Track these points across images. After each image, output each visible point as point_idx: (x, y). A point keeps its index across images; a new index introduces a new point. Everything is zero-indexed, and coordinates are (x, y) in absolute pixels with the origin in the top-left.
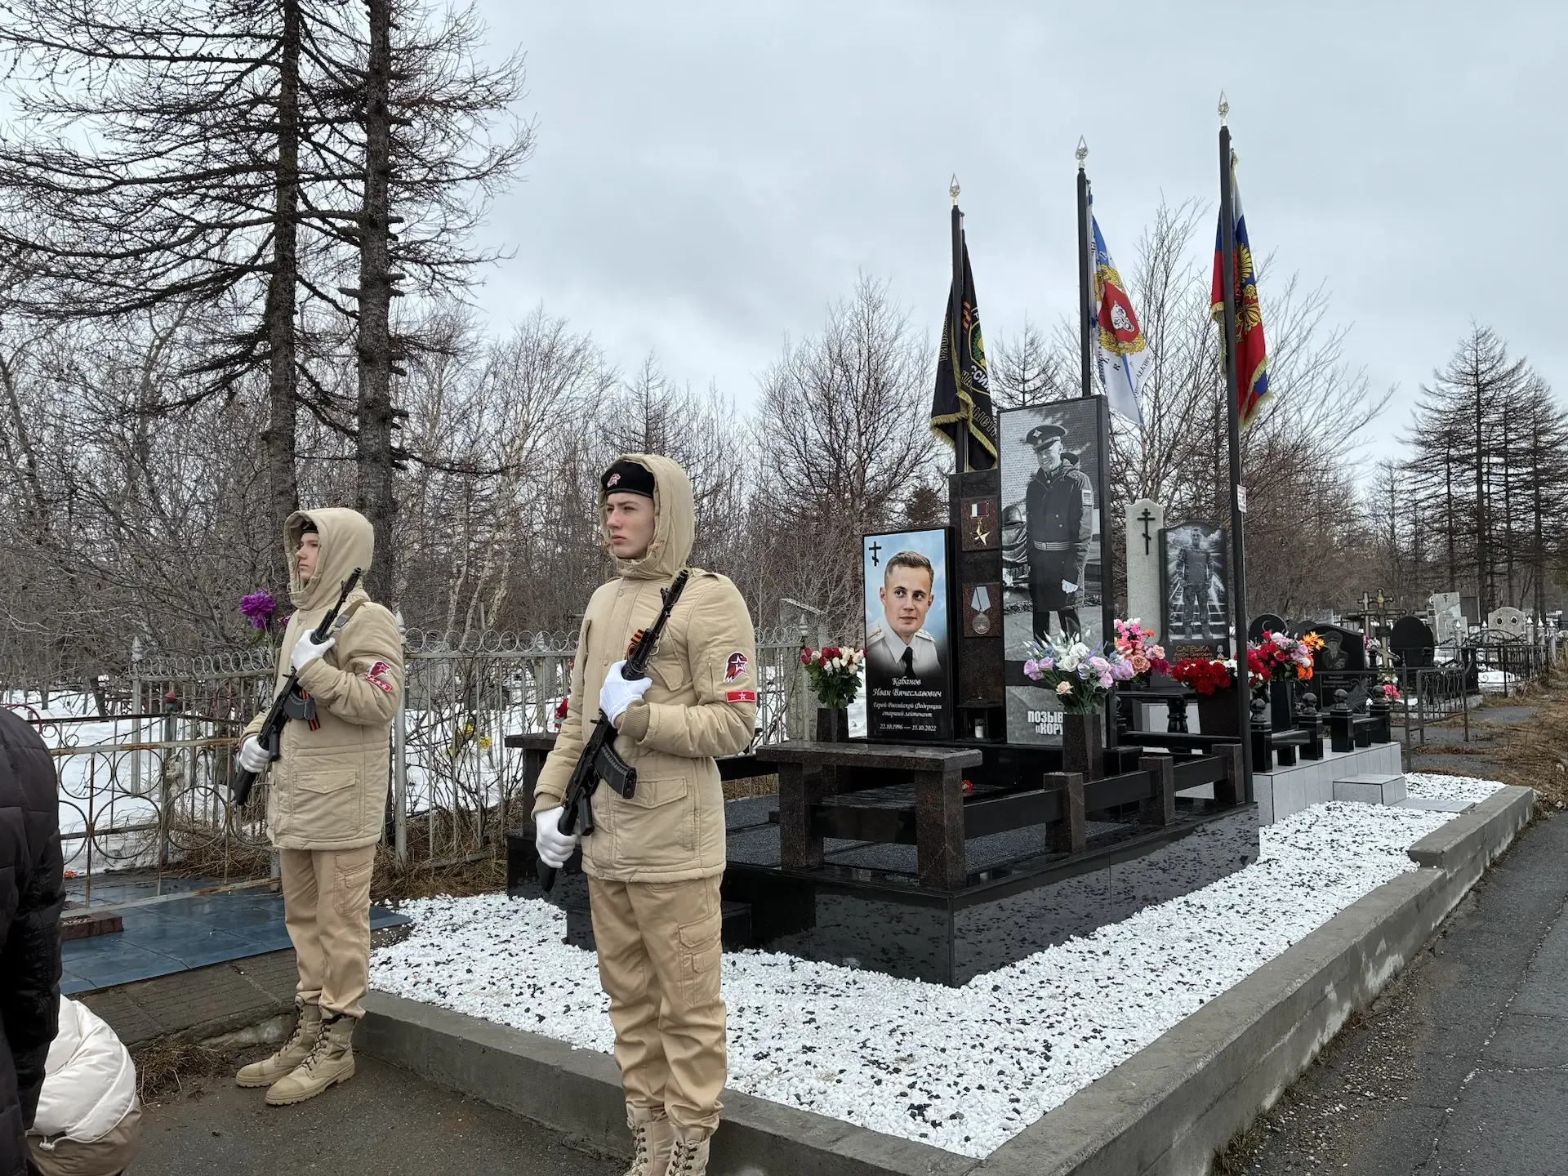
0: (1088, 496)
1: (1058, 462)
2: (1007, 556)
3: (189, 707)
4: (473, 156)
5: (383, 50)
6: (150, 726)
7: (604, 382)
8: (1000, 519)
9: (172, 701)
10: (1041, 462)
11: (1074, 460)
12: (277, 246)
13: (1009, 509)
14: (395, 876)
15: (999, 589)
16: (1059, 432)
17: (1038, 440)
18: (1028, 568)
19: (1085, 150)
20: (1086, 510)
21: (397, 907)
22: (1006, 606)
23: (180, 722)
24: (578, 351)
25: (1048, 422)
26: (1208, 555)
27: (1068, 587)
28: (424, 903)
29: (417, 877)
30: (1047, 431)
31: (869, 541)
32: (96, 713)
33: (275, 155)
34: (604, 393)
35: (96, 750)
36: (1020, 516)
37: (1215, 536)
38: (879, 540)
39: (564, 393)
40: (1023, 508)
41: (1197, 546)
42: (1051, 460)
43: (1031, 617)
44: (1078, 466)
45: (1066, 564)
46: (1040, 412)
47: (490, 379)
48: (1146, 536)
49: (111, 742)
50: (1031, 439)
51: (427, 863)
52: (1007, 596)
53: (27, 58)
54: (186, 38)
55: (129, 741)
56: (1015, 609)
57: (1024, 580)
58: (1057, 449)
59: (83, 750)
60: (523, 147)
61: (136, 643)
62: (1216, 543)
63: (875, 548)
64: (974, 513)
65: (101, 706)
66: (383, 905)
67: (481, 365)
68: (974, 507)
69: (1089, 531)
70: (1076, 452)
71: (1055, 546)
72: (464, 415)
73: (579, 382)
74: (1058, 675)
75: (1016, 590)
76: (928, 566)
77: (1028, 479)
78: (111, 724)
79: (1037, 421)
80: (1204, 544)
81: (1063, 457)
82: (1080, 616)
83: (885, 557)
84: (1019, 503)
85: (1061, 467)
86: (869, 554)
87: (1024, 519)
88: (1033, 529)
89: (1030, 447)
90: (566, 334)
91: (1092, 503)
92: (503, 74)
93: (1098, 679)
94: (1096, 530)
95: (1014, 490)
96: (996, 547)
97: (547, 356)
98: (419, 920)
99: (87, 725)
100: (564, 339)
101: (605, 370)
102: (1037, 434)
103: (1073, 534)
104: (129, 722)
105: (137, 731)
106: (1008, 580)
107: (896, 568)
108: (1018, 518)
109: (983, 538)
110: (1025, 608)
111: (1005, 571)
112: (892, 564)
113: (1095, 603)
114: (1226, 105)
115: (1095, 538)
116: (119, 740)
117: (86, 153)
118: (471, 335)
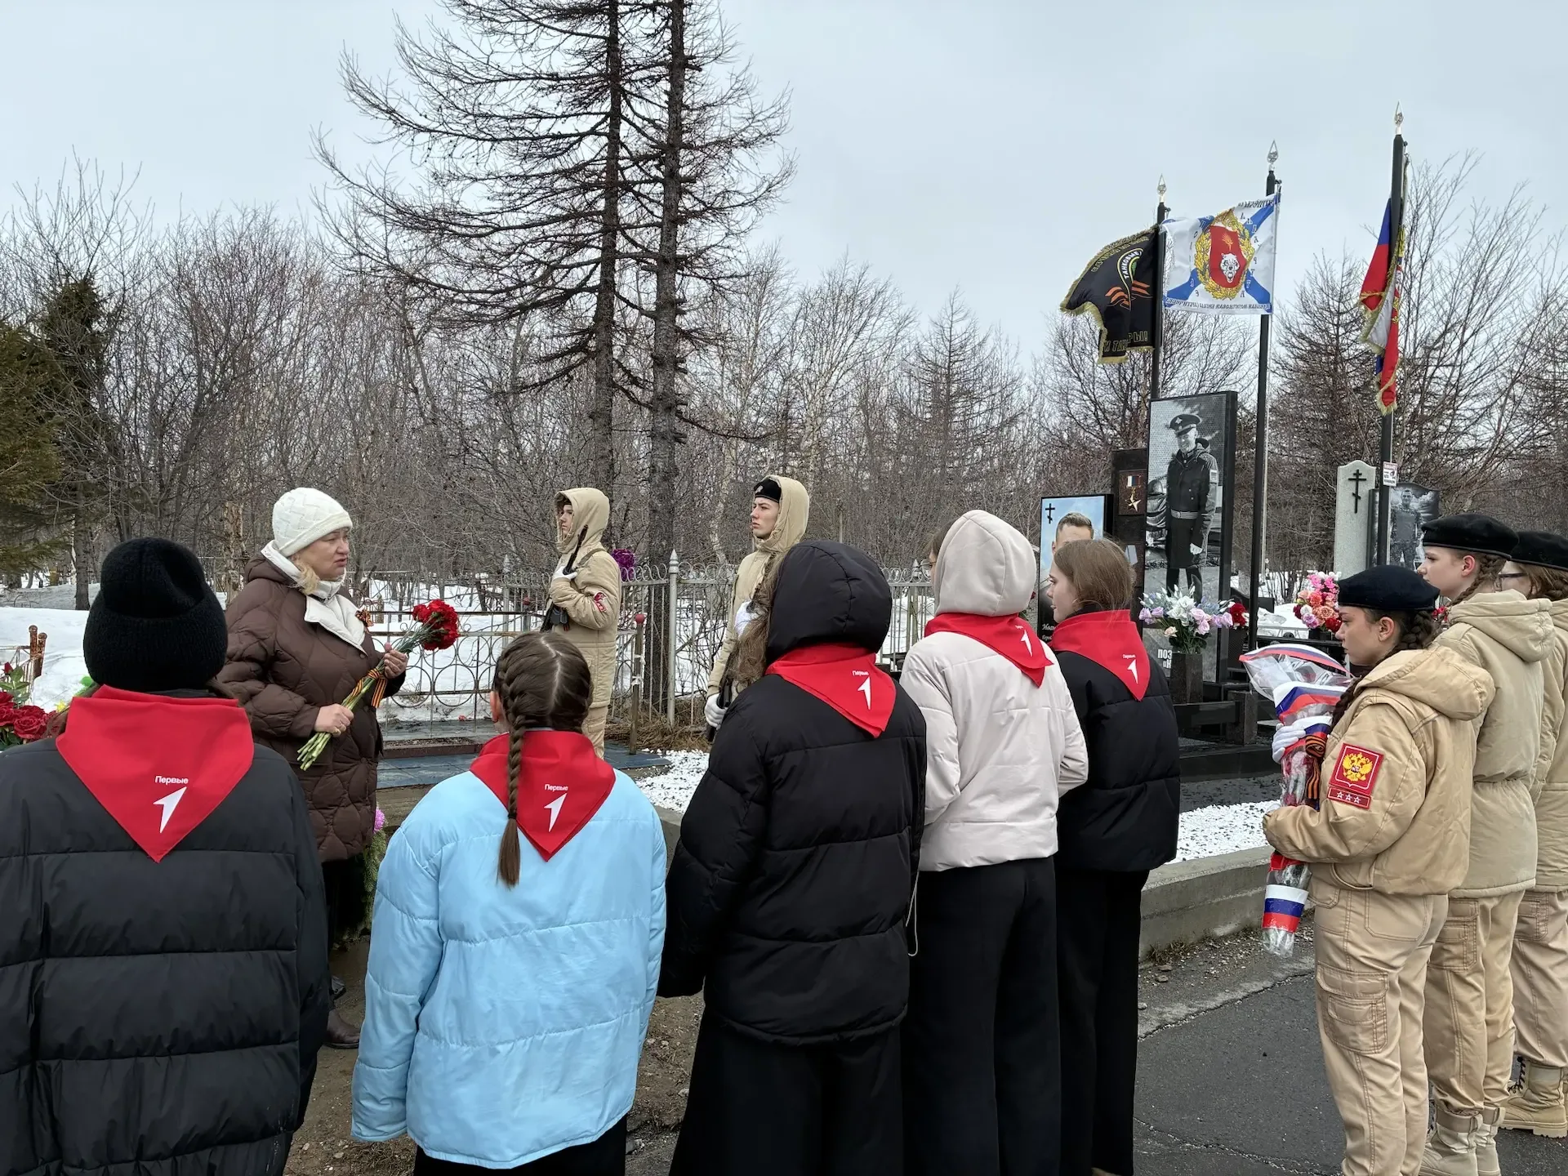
0: (1214, 475)
1: (1193, 446)
2: (1150, 521)
3: (539, 608)
4: (747, 185)
5: (676, 128)
6: (514, 620)
7: (903, 322)
8: (1147, 492)
9: (527, 604)
10: (1180, 444)
11: (1205, 444)
12: (602, 273)
13: (1155, 482)
14: (666, 734)
15: (1142, 548)
16: (1196, 421)
17: (1179, 426)
18: (1165, 532)
19: (1276, 154)
20: (1212, 487)
21: (665, 754)
22: (1147, 562)
23: (533, 619)
24: (879, 293)
25: (1187, 412)
26: (1418, 515)
27: (1195, 550)
28: (683, 753)
29: (680, 737)
30: (1187, 420)
31: (1046, 503)
32: (479, 609)
33: (601, 205)
34: (901, 333)
35: (480, 634)
36: (1162, 488)
37: (1428, 497)
38: (1054, 502)
39: (865, 334)
40: (1164, 482)
41: (1407, 506)
42: (1188, 443)
43: (1165, 572)
44: (1208, 449)
45: (1193, 531)
46: (1181, 403)
47: (801, 321)
48: (1356, 496)
49: (489, 630)
50: (1173, 425)
51: (689, 728)
52: (1148, 554)
53: (437, 147)
54: (543, 121)
55: (501, 629)
56: (1153, 565)
57: (1162, 542)
58: (1193, 434)
59: (473, 634)
60: (787, 174)
61: (507, 560)
62: (1428, 504)
63: (1050, 509)
64: (1130, 484)
65: (483, 604)
66: (656, 752)
67: (791, 309)
68: (1130, 478)
69: (1213, 504)
70: (1208, 438)
71: (1187, 515)
72: (776, 356)
73: (879, 323)
74: (1168, 621)
75: (1156, 550)
76: (1090, 526)
77: (1170, 459)
78: (490, 617)
79: (1179, 410)
80: (1415, 504)
81: (1197, 441)
82: (1202, 574)
83: (1058, 516)
84: (1161, 478)
85: (1195, 450)
86: (1045, 513)
87: (1165, 491)
88: (1172, 500)
89: (1172, 432)
90: (869, 278)
91: (1217, 481)
92: (773, 110)
93: (1196, 626)
94: (1219, 503)
95: (1158, 467)
96: (1143, 514)
97: (851, 299)
98: (677, 763)
99: (474, 617)
100: (867, 283)
101: (903, 311)
102: (1179, 421)
103: (1199, 504)
104: (501, 616)
105: (506, 623)
106: (1150, 541)
107: (1065, 526)
108: (1160, 490)
109: (1135, 504)
110: (1161, 565)
111: (1148, 533)
112: (1062, 522)
113: (1214, 564)
114: (1401, 115)
115: (1218, 510)
116: (494, 629)
117: (474, 210)
118: (783, 282)
